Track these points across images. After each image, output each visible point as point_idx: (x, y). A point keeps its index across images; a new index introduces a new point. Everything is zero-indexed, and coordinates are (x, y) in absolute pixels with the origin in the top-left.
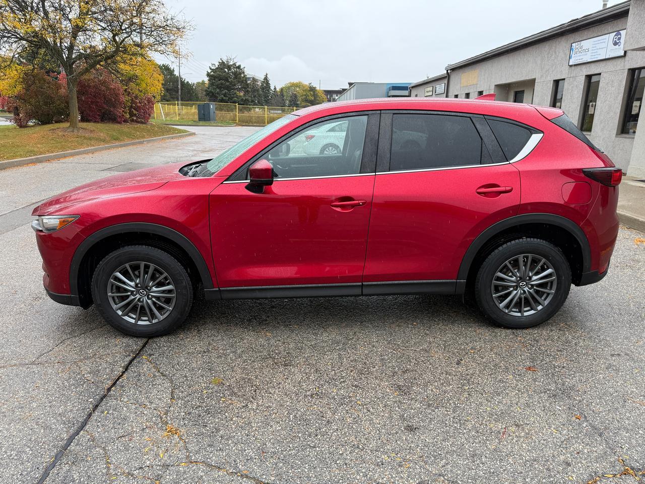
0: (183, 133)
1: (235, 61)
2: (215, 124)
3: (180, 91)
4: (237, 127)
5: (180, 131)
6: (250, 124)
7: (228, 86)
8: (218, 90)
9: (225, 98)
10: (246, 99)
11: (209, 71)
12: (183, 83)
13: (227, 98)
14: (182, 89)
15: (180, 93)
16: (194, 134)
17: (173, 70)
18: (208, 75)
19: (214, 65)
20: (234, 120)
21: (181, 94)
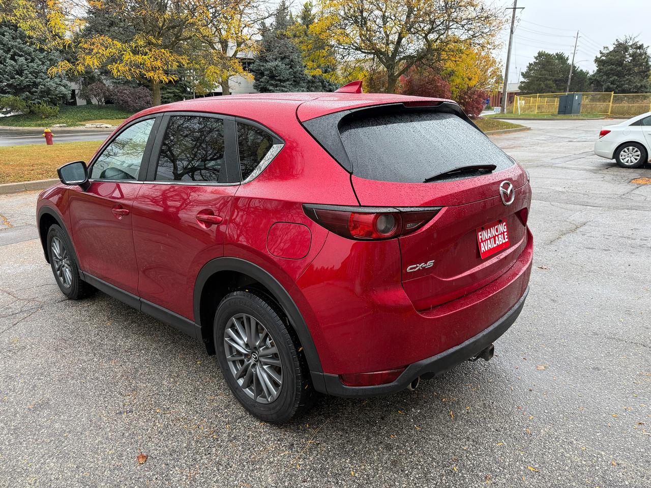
0: (512, 128)
1: (636, 40)
2: (575, 118)
3: (570, 80)
4: (606, 120)
5: (512, 125)
6: (626, 116)
7: (619, 72)
8: (605, 77)
9: (612, 86)
10: (642, 86)
11: (599, 56)
12: (574, 71)
13: (615, 86)
14: (572, 79)
15: (569, 84)
16: (529, 129)
17: (567, 59)
18: (597, 60)
19: (607, 47)
20: (606, 111)
21: (571, 84)
